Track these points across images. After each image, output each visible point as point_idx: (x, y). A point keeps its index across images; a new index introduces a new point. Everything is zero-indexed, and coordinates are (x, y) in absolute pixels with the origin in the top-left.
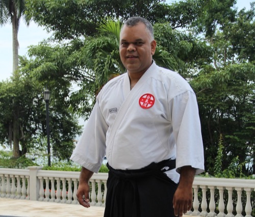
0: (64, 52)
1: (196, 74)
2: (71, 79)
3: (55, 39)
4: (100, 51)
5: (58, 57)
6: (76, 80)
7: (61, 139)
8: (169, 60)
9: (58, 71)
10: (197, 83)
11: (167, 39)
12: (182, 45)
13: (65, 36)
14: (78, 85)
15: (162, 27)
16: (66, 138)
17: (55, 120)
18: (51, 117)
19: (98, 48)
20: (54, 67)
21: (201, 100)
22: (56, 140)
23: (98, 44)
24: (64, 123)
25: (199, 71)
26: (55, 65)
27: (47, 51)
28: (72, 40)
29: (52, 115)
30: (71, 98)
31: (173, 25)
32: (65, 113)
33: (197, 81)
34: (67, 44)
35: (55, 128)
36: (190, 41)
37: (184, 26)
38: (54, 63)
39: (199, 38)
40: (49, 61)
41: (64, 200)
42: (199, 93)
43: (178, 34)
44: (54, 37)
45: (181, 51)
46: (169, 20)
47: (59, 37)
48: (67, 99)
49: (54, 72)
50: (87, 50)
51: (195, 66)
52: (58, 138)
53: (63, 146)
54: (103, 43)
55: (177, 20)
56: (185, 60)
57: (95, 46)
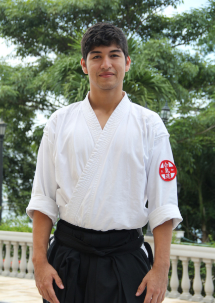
0: (27, 73)
1: (203, 106)
2: (36, 108)
3: (17, 55)
4: (73, 73)
5: (18, 79)
6: (42, 109)
7: (19, 186)
8: (163, 88)
9: (18, 98)
10: (204, 118)
11: (165, 61)
12: (184, 68)
13: (30, 52)
14: (45, 116)
15: (158, 45)
16: (26, 186)
17: (13, 161)
18: (7, 157)
19: (69, 69)
20: (14, 92)
21: (210, 141)
22: (13, 188)
23: (71, 65)
24: (25, 166)
25: (208, 102)
26: (15, 90)
27: (4, 71)
28: (39, 58)
29: (9, 155)
30: (34, 133)
31: (174, 42)
32: (26, 153)
33: (204, 115)
34: (33, 63)
35: (13, 172)
36: (196, 64)
37: (188, 44)
38: (13, 87)
39: (209, 59)
40: (7, 85)
41: (14, 272)
42: (208, 132)
43: (180, 55)
44: (15, 53)
45: (183, 76)
46: (168, 35)
47: (22, 53)
48: (30, 134)
49: (13, 99)
50: (55, 72)
51: (203, 96)
52: (15, 186)
53: (23, 196)
54: (77, 63)
55: (178, 37)
56: (189, 87)
57: (65, 67)
